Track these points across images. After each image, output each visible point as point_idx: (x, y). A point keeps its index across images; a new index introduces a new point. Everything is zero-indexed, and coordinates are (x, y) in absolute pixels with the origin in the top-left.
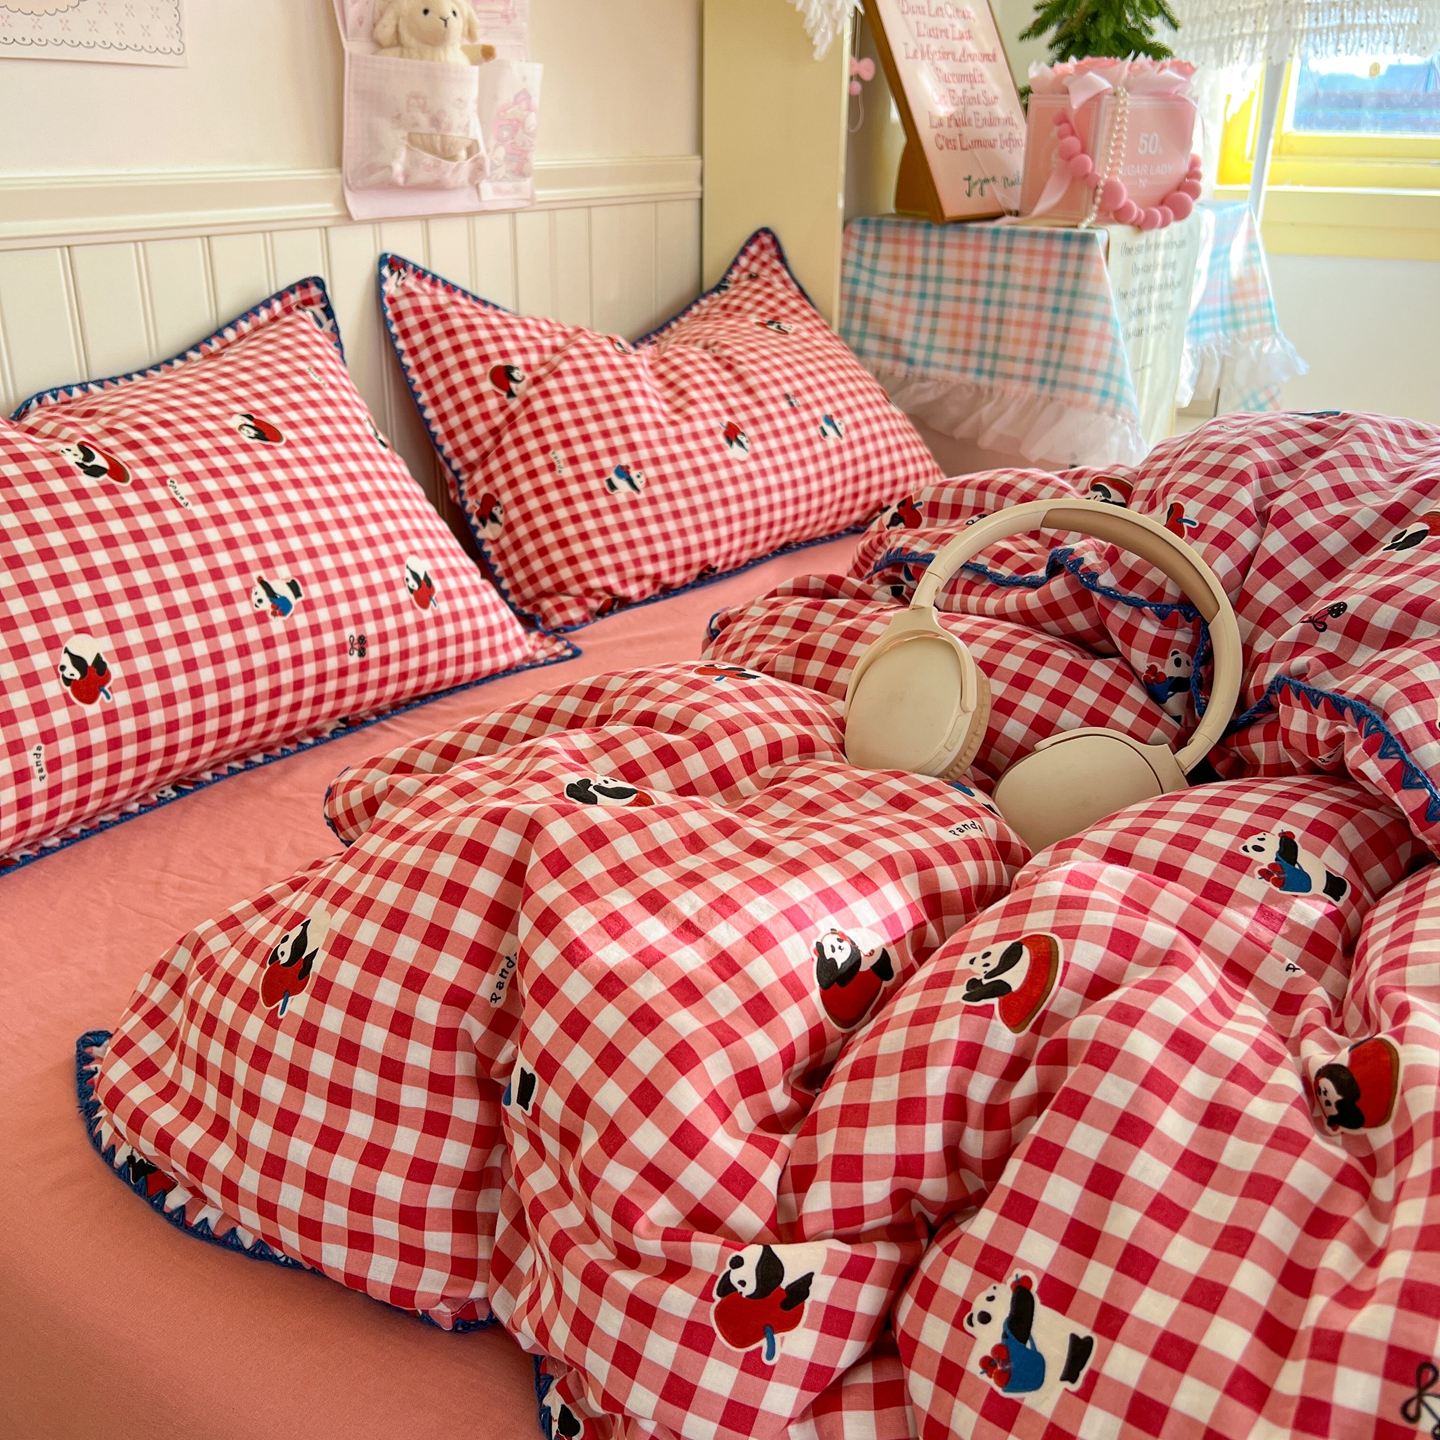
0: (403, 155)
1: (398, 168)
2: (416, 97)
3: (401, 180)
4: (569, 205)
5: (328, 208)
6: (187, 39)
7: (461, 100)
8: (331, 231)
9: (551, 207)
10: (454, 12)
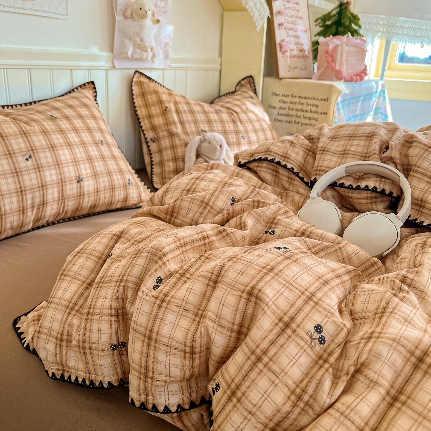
0: (131, 49)
1: (130, 53)
2: (136, 33)
3: (130, 57)
4: (181, 69)
6: (69, 11)
7: (149, 34)
8: (109, 71)
9: (175, 69)
10: (149, 10)
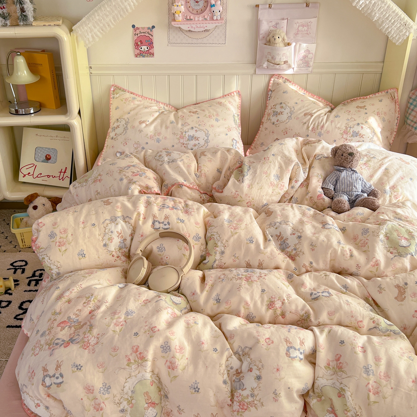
0: (266, 63)
1: (265, 65)
2: (269, 53)
3: (266, 68)
5: (252, 71)
6: (227, 42)
7: (278, 54)
8: (253, 75)
10: (279, 38)
